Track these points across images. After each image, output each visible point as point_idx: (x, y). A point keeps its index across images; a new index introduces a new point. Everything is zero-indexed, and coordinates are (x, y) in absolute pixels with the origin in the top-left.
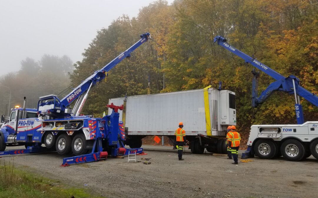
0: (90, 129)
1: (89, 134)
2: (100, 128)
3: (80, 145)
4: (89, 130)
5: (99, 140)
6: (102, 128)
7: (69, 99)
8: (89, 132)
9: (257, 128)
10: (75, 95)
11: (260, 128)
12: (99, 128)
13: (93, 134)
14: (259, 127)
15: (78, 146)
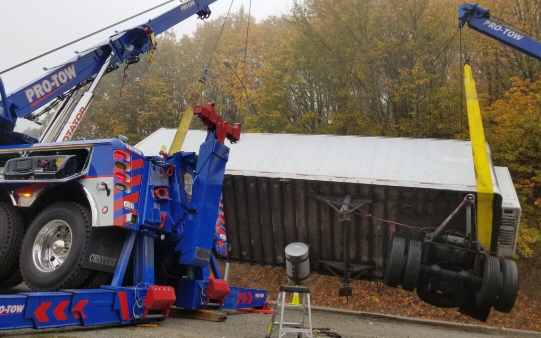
0: (117, 184)
1: (110, 201)
2: (156, 188)
3: (58, 250)
4: (111, 186)
5: (145, 238)
6: (162, 193)
7: (32, 95)
8: (112, 194)
12: (151, 187)
13: (128, 205)
15: (49, 254)
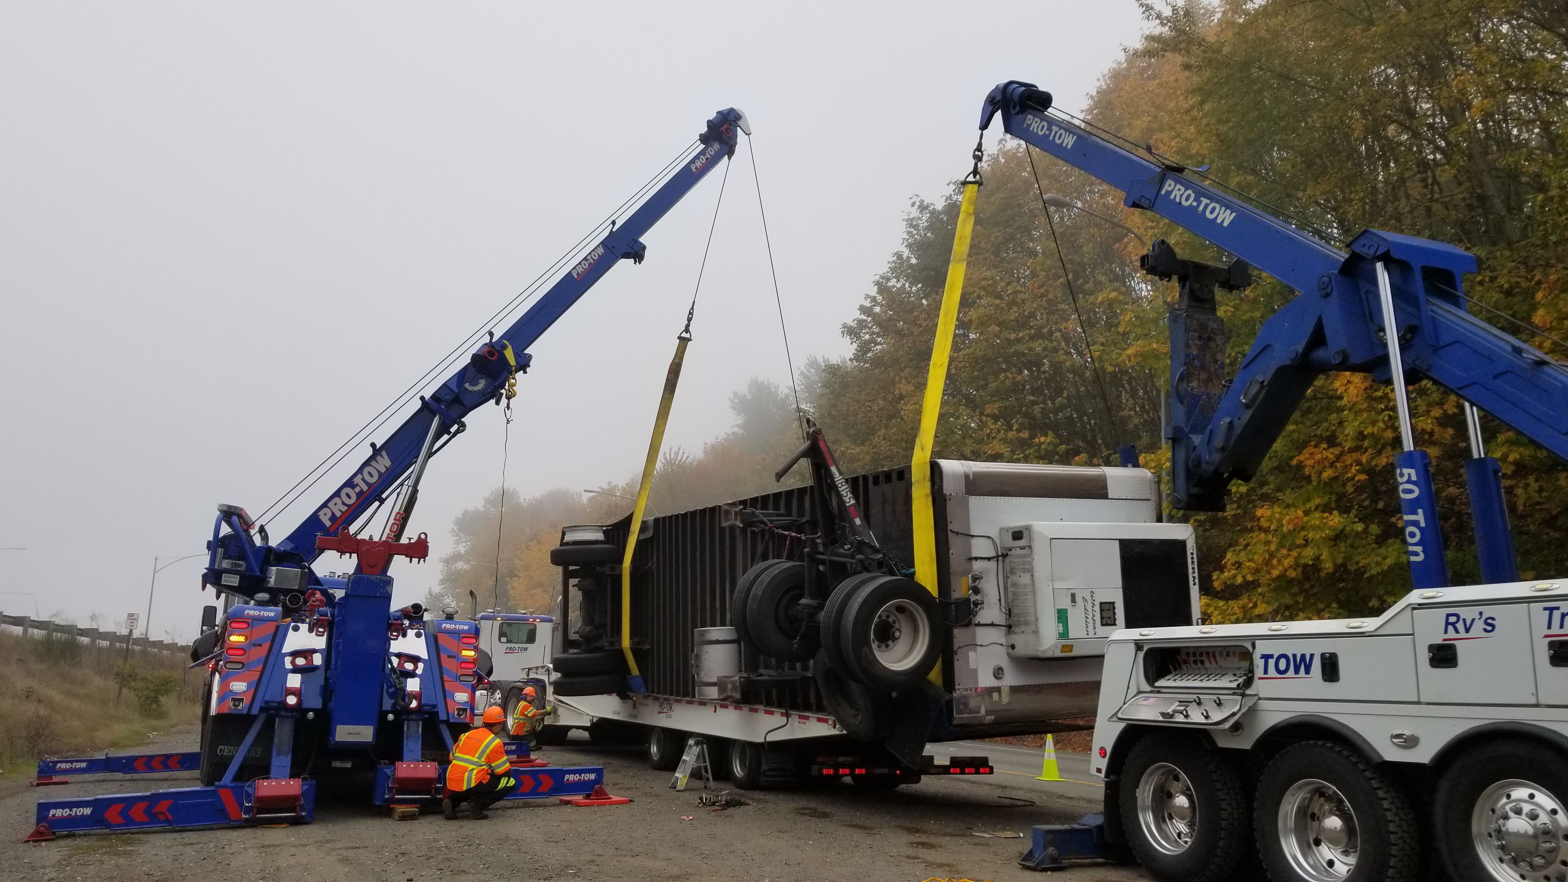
0: (227, 663)
5: (277, 720)
7: (329, 515)
9: (1132, 648)
10: (357, 489)
11: (1146, 648)
12: (285, 655)
13: (238, 685)
14: (1139, 645)
